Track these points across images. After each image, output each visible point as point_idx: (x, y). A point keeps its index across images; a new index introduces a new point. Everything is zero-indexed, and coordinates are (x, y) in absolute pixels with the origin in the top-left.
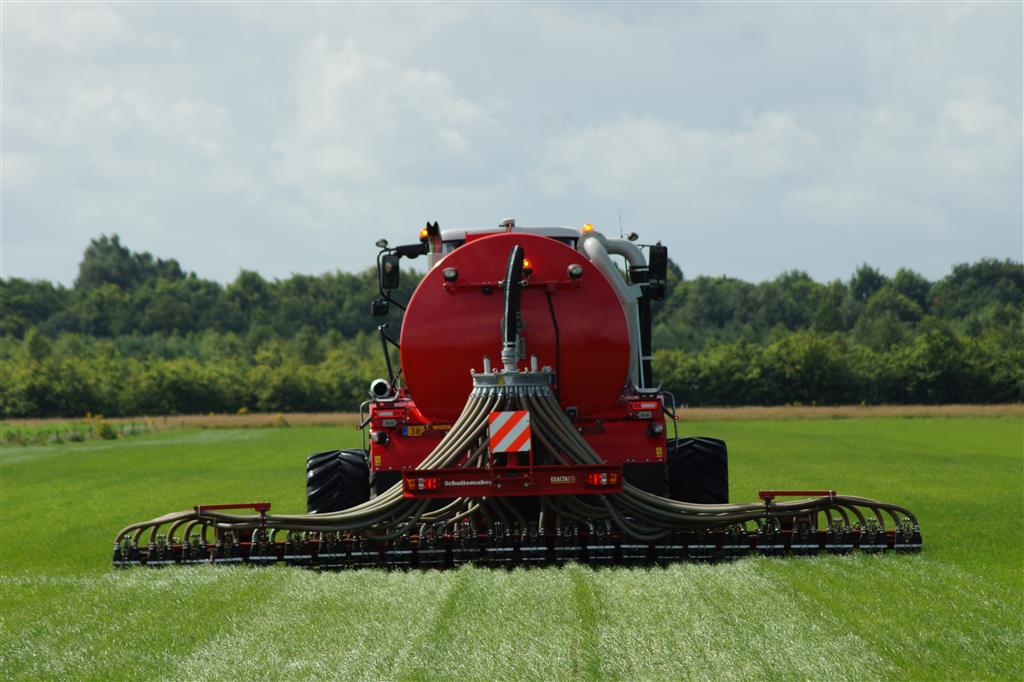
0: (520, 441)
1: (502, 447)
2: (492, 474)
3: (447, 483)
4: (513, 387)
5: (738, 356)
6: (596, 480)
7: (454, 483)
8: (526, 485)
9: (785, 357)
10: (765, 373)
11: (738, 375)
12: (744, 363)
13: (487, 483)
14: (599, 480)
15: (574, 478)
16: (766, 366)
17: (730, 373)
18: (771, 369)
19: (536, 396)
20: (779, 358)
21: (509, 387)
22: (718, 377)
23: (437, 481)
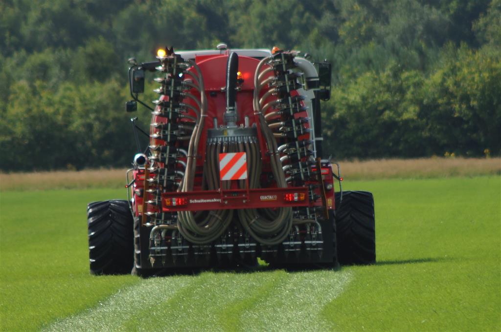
0: (240, 172)
1: (228, 177)
2: (221, 195)
3: (191, 201)
4: (234, 137)
5: (388, 88)
6: (290, 198)
7: (196, 201)
8: (244, 201)
9: (452, 88)
10: (426, 111)
11: (387, 114)
12: (397, 98)
13: (218, 200)
14: (293, 198)
15: (276, 197)
16: (425, 101)
17: (376, 112)
18: (433, 106)
19: (249, 143)
20: (444, 91)
21: (231, 137)
22: (359, 117)
23: (185, 200)
